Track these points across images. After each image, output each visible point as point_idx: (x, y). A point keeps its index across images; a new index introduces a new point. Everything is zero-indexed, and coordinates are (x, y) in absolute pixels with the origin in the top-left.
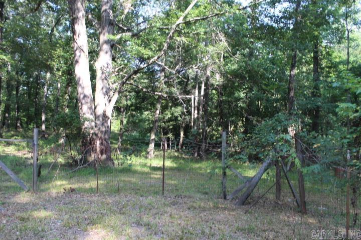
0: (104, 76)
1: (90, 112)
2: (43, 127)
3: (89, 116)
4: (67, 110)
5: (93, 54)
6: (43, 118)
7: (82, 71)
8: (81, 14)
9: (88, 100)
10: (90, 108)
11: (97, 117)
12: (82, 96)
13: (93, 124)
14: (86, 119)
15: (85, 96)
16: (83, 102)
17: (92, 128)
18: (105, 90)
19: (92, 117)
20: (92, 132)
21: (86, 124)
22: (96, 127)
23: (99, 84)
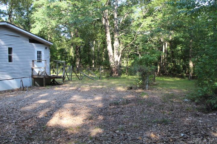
0: (116, 49)
1: (112, 60)
2: (93, 66)
3: (112, 62)
4: (104, 59)
5: (113, 43)
6: (93, 62)
7: (109, 48)
8: (108, 31)
9: (112, 57)
10: (112, 59)
11: (115, 62)
12: (110, 56)
13: (114, 64)
14: (111, 63)
15: (111, 56)
16: (110, 57)
17: (113, 66)
18: (117, 53)
19: (113, 62)
20: (113, 67)
21: (112, 64)
22: (115, 65)
23: (115, 51)
